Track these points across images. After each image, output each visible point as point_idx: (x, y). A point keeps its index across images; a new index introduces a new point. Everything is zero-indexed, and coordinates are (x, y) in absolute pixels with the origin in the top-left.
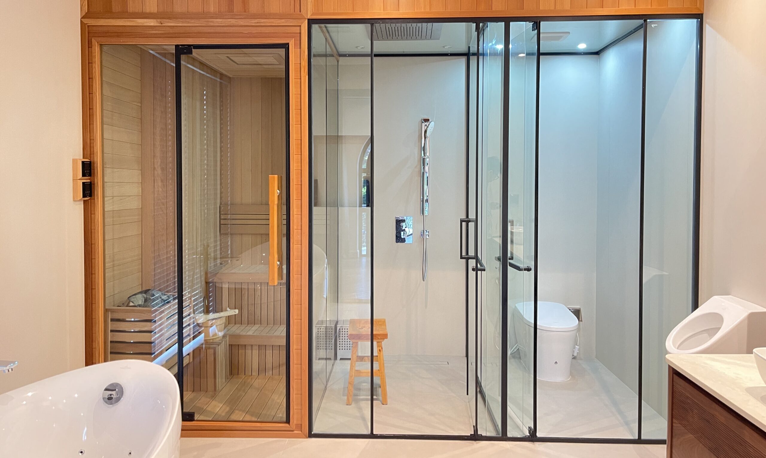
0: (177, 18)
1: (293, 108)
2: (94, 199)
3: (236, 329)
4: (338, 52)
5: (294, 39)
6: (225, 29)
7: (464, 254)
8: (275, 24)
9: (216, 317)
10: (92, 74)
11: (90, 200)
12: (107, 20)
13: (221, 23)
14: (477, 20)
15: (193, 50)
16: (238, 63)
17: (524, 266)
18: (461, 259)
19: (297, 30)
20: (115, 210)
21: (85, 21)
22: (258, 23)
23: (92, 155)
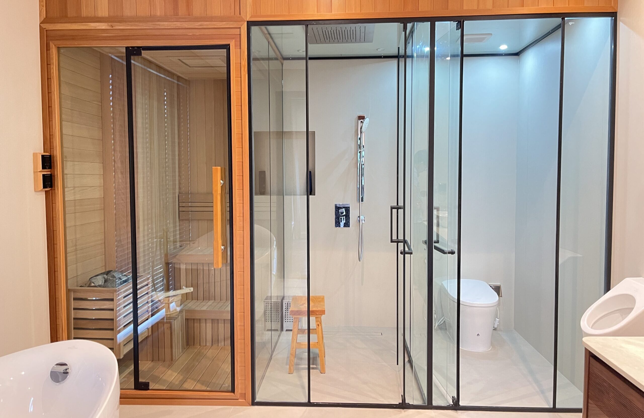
0: (126, 22)
1: (234, 104)
2: (55, 190)
3: (192, 305)
4: (281, 55)
5: (234, 40)
6: (171, 32)
7: (394, 238)
8: (217, 26)
9: (174, 294)
10: (51, 75)
11: (51, 191)
12: (63, 25)
13: (167, 26)
14: (404, 21)
15: (142, 51)
16: (190, 65)
17: (448, 250)
18: (391, 242)
19: (237, 31)
20: (77, 199)
21: (44, 26)
22: (201, 25)
23: (52, 150)
